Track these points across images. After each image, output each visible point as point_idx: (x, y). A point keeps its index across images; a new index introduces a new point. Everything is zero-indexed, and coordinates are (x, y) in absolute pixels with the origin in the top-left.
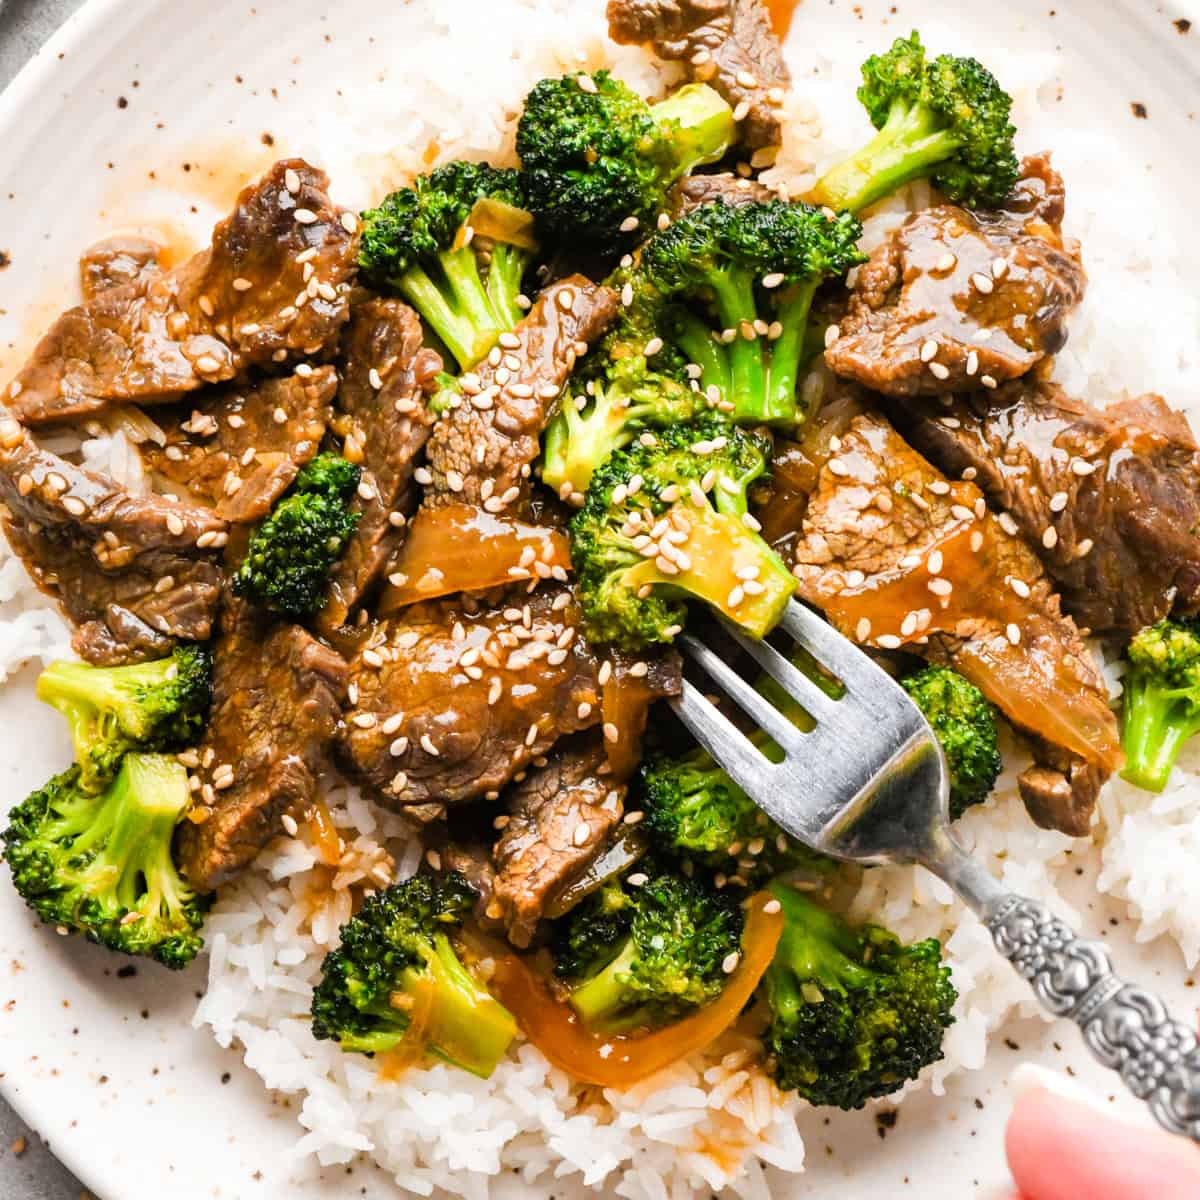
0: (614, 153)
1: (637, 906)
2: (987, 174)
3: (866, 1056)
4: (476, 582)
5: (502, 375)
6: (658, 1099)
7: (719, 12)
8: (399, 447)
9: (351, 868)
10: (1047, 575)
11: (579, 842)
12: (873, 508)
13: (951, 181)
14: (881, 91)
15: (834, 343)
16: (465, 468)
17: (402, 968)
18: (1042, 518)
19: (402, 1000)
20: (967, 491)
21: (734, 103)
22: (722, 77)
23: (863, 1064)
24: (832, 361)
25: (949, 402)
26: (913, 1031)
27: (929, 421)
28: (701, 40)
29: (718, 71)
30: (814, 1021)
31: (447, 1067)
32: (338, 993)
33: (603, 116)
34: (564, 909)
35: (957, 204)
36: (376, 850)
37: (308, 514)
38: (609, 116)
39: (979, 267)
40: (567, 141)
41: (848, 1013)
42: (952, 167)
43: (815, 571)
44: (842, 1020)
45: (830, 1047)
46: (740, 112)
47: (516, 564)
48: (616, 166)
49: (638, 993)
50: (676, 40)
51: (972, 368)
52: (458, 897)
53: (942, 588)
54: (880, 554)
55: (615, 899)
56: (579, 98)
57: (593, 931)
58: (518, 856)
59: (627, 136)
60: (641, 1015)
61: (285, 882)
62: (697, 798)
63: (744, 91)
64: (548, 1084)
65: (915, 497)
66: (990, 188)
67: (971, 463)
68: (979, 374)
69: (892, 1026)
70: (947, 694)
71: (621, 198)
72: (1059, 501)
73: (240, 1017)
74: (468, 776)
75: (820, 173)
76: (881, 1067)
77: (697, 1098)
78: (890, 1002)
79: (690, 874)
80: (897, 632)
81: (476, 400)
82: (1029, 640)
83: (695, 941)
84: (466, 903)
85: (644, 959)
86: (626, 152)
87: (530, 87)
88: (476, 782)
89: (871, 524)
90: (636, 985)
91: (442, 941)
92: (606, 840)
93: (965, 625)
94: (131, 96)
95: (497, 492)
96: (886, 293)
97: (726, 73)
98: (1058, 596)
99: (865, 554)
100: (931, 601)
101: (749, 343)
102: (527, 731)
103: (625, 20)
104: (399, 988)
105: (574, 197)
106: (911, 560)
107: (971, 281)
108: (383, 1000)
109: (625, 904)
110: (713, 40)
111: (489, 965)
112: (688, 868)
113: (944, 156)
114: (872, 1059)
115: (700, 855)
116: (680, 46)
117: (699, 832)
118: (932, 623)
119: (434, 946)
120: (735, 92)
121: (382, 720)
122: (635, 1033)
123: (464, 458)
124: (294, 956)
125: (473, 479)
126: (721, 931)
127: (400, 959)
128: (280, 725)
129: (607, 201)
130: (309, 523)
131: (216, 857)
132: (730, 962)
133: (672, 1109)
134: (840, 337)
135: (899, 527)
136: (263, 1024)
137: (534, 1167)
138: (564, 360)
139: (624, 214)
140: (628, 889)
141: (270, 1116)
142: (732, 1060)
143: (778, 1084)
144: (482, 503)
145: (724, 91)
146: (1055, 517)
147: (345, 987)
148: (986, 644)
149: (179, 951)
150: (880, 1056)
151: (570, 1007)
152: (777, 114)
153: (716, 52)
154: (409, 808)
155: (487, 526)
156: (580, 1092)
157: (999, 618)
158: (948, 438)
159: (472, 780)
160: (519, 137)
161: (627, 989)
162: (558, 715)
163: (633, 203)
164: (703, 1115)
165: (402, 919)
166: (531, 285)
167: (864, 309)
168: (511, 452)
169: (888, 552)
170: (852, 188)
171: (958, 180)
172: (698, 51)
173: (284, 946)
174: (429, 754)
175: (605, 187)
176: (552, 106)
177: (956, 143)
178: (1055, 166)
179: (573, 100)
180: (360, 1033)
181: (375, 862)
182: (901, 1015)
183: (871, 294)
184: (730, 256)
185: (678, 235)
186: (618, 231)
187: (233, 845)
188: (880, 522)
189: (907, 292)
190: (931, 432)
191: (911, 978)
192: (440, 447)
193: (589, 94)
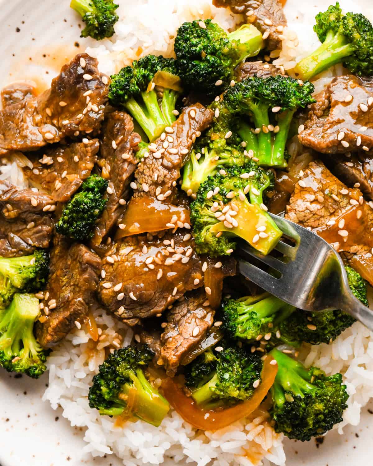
0: (213, 54)
1: (219, 360)
2: (366, 62)
3: (311, 422)
4: (153, 229)
5: (166, 144)
6: (227, 436)
8: (123, 173)
9: (104, 341)
11: (195, 334)
12: (316, 201)
13: (351, 65)
14: (323, 27)
15: (302, 132)
16: (150, 182)
17: (123, 384)
19: (124, 396)
20: (356, 193)
21: (263, 32)
22: (258, 21)
23: (310, 426)
24: (301, 140)
25: (349, 156)
26: (330, 412)
27: (340, 163)
28: (250, 6)
29: (257, 18)
30: (290, 408)
32: (98, 392)
33: (208, 38)
34: (189, 362)
35: (354, 74)
36: (114, 334)
37: (86, 200)
38: (211, 38)
39: (362, 100)
40: (194, 48)
41: (304, 406)
42: (351, 59)
44: (301, 409)
45: (296, 419)
46: (265, 36)
47: (169, 222)
48: (213, 59)
49: (219, 396)
50: (240, 6)
51: (359, 143)
52: (146, 355)
53: (344, 233)
54: (319, 220)
55: (210, 357)
56: (199, 31)
57: (201, 369)
58: (170, 340)
59: (218, 47)
60: (220, 403)
61: (79, 345)
62: (244, 316)
63: (267, 27)
64: (183, 427)
65: (334, 196)
66: (367, 68)
67: (358, 181)
68: (362, 145)
69: (322, 410)
71: (215, 72)
73: (62, 397)
74: (148, 308)
75: (298, 60)
76: (317, 426)
77: (243, 436)
78: (320, 400)
79: (240, 347)
81: (154, 155)
83: (242, 376)
84: (149, 358)
85: (221, 382)
86: (217, 53)
87: (180, 25)
88: (152, 310)
89: (315, 207)
90: (218, 392)
91: (140, 372)
92: (206, 333)
93: (354, 248)
94: (21, 27)
95: (162, 192)
96: (324, 111)
97: (260, 19)
99: (312, 220)
100: (340, 239)
101: (265, 134)
102: (173, 289)
104: (122, 391)
105: (196, 71)
106: (331, 222)
107: (359, 107)
108: (116, 396)
109: (214, 359)
110: (255, 6)
111: (159, 381)
112: (240, 344)
113: (349, 54)
114: (313, 423)
115: (245, 340)
116: (240, 8)
117: (245, 331)
118: (340, 248)
119: (136, 375)
120: (263, 27)
121: (114, 285)
122: (218, 409)
123: (149, 178)
124: (82, 375)
125: (153, 187)
126: (252, 371)
127: (123, 381)
128: (74, 285)
129: (210, 73)
130: (86, 204)
131: (49, 337)
132: (256, 383)
133: (233, 440)
134: (305, 129)
135: (326, 208)
136: (71, 399)
137: (178, 458)
138: (191, 138)
139: (217, 79)
140: (215, 353)
141: (74, 434)
142: (257, 420)
143: (275, 430)
144: (156, 197)
145: (259, 27)
147: (101, 390)
148: (363, 256)
149: (36, 372)
150: (316, 422)
151: (192, 398)
152: (281, 37)
153: (256, 11)
154: (125, 321)
155: (158, 206)
157: (368, 245)
158: (349, 171)
159: (150, 310)
160: (175, 45)
161: (214, 393)
162: (186, 283)
163: (220, 75)
164: (245, 443)
165: (123, 364)
166: (179, 106)
167: (315, 117)
168: (168, 176)
169: (322, 219)
170: (309, 67)
171: (354, 64)
172: (249, 10)
173: (77, 371)
174: (133, 300)
175: (209, 67)
176: (188, 33)
177: (353, 49)
179: (197, 32)
180: (107, 408)
181: (114, 339)
182: (325, 405)
183: (318, 111)
184: (259, 99)
185: (238, 89)
186: (214, 85)
187: (55, 333)
188: (318, 207)
189: (332, 111)
190: (341, 168)
191: (330, 390)
192: (140, 173)
193: (203, 29)
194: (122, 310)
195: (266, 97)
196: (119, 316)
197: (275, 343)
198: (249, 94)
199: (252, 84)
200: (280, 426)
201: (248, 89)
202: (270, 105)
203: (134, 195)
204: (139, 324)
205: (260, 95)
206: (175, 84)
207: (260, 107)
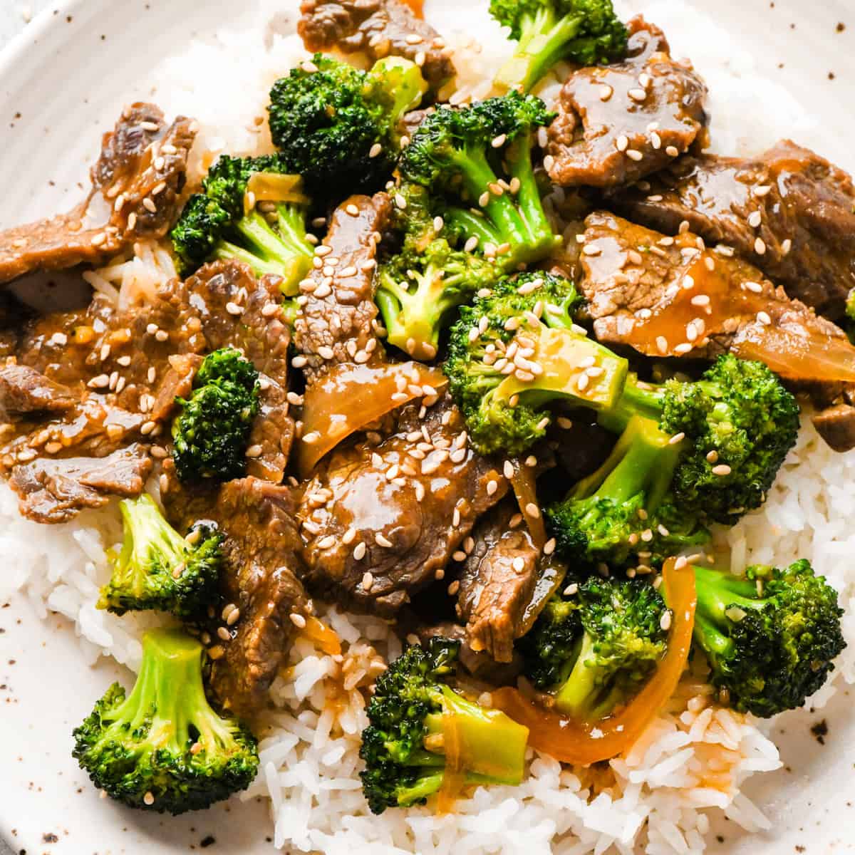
0: (346, 104)
1: (580, 607)
2: (606, 33)
3: (794, 651)
4: (372, 414)
5: (328, 271)
6: (653, 752)
7: (375, 9)
8: (278, 339)
9: (353, 669)
10: (766, 276)
11: (519, 569)
12: (629, 265)
13: (585, 51)
14: (509, 16)
16: (330, 340)
17: (425, 715)
18: (749, 236)
19: (434, 740)
20: (685, 237)
21: (412, 57)
22: (395, 45)
23: (795, 658)
25: (648, 186)
26: (820, 623)
27: (641, 203)
28: (370, 29)
29: (391, 42)
30: (745, 635)
31: (486, 787)
32: (382, 759)
33: (329, 81)
34: (528, 627)
35: (594, 65)
36: (367, 650)
38: (333, 79)
39: (630, 86)
40: (310, 109)
41: (767, 620)
42: (581, 42)
43: (610, 319)
44: (766, 627)
45: (765, 652)
46: (420, 59)
47: (395, 391)
49: (607, 667)
50: (353, 34)
51: (657, 144)
52: (446, 651)
53: (701, 300)
54: (649, 292)
55: (561, 609)
56: (307, 80)
57: (556, 639)
58: (476, 602)
59: (351, 88)
60: (615, 693)
61: (306, 705)
62: (589, 515)
63: (414, 46)
64: (563, 787)
65: (653, 248)
66: (613, 44)
67: (682, 219)
68: (663, 148)
69: (803, 623)
70: (741, 369)
71: (362, 134)
72: (755, 219)
73: (310, 827)
74: (418, 561)
76: (807, 658)
77: (683, 738)
78: (791, 609)
79: (608, 573)
80: (686, 340)
81: (318, 293)
82: (776, 320)
83: (636, 610)
84: (453, 652)
85: (602, 639)
86: (355, 98)
87: (269, 87)
88: (426, 564)
89: (632, 276)
90: (604, 661)
91: (446, 688)
92: (538, 567)
93: (729, 324)
95: (360, 346)
96: (573, 132)
97: (397, 41)
98: (781, 287)
99: (639, 295)
100: (698, 312)
103: (314, 32)
104: (428, 731)
105: (329, 144)
106: (673, 289)
107: (630, 96)
108: (420, 749)
109: (570, 610)
110: (380, 26)
111: (486, 697)
112: (604, 568)
113: (572, 34)
114: (799, 653)
115: (614, 549)
116: (356, 38)
117: (603, 535)
118: (707, 326)
119: (441, 691)
120: (409, 49)
121: (340, 538)
122: (616, 710)
123: (326, 333)
124: (336, 752)
125: (339, 345)
126: (648, 603)
129: (353, 137)
132: (665, 622)
134: (555, 162)
135: (654, 273)
136: (328, 831)
138: (368, 245)
139: (369, 144)
140: (566, 598)
142: (695, 703)
143: (736, 709)
144: (353, 360)
145: (400, 52)
146: (757, 232)
147: (386, 750)
148: (750, 333)
151: (560, 711)
152: (444, 51)
153: (384, 32)
154: (381, 599)
156: (589, 785)
157: (748, 312)
158: (660, 208)
159: (422, 563)
160: (272, 128)
161: (598, 670)
163: (372, 134)
164: (691, 751)
165: (410, 678)
167: (562, 147)
168: (358, 315)
169: (653, 291)
171: (588, 48)
172: (370, 38)
173: (324, 751)
174: (386, 548)
175: (348, 127)
176: (288, 93)
177: (577, 20)
178: (648, 20)
179: (303, 82)
180: (410, 785)
181: (369, 659)
182: (805, 615)
183: (562, 136)
184: (461, 138)
185: (418, 139)
186: (369, 159)
187: (261, 655)
188: (638, 272)
189: (587, 121)
190: (644, 211)
191: (799, 588)
192: (305, 337)
193: (312, 74)
194: (368, 578)
195: (473, 128)
196: (367, 594)
197: (666, 549)
198: (442, 134)
199: (439, 118)
200: (741, 689)
201: (436, 129)
202: (485, 138)
203: (309, 380)
204: (408, 601)
205: (460, 130)
206: (293, 190)
207: (468, 154)
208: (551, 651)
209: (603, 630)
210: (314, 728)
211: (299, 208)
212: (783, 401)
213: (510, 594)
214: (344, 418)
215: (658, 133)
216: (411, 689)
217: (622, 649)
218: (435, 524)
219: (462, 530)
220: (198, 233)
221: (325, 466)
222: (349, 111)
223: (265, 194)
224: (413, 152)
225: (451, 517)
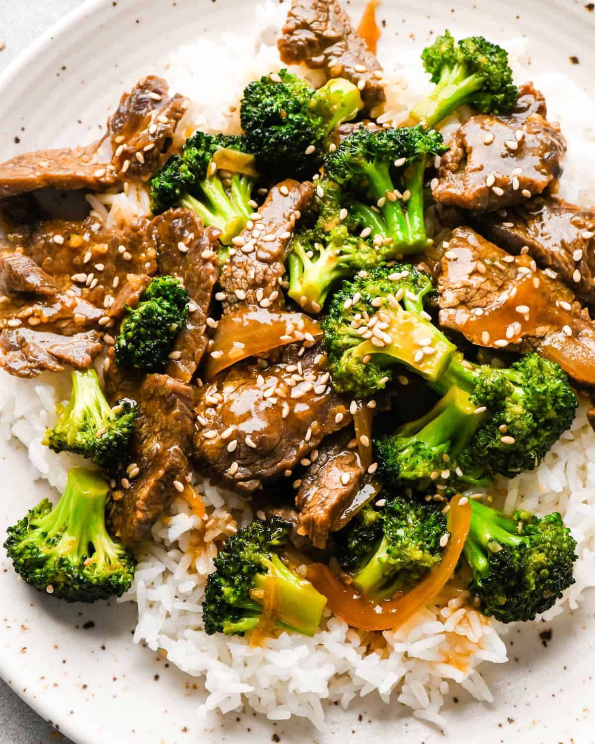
0: (296, 111)
1: (384, 518)
2: (502, 93)
3: (532, 581)
4: (263, 347)
5: (256, 233)
6: (416, 632)
7: (338, 39)
8: (208, 277)
9: (213, 528)
10: (577, 299)
11: (345, 482)
12: (476, 272)
13: (483, 102)
14: (434, 63)
15: (437, 188)
16: (245, 286)
17: (254, 574)
18: (570, 266)
19: (257, 593)
20: (524, 259)
21: (355, 82)
22: (347, 70)
23: (532, 586)
24: (438, 196)
25: (505, 214)
26: (557, 563)
27: (497, 227)
28: (331, 54)
29: (343, 67)
30: (499, 563)
31: (289, 634)
32: (218, 598)
33: (286, 92)
34: (342, 525)
35: (488, 114)
36: (226, 515)
37: (160, 309)
38: (290, 91)
39: (508, 137)
40: (268, 109)
41: (517, 555)
42: (481, 95)
43: (452, 311)
44: (515, 560)
45: (510, 579)
46: (361, 85)
47: (284, 334)
48: (298, 117)
49: (394, 566)
50: (318, 55)
51: (516, 186)
52: (281, 530)
53: (523, 309)
54: (486, 296)
55: (371, 516)
56: (272, 87)
57: (361, 536)
58: (309, 499)
59: (302, 100)
60: (397, 585)
61: (176, 545)
62: (407, 451)
63: (359, 74)
64: (347, 641)
65: (497, 263)
66: (505, 102)
67: (524, 244)
68: (520, 190)
69: (544, 562)
70: (540, 366)
71: (303, 135)
72: (577, 255)
73: (160, 633)
74: (273, 461)
76: (542, 587)
77: (439, 627)
78: (538, 549)
79: (410, 496)
80: (504, 337)
81: (243, 249)
82: (576, 334)
83: (423, 529)
85: (394, 545)
86: (303, 109)
87: (245, 85)
88: (279, 464)
89: (476, 281)
90: (392, 561)
91: (275, 557)
92: (360, 482)
93: (540, 330)
94: (21, 136)
95: (266, 296)
96: (459, 163)
97: (348, 67)
98: (586, 309)
99: (478, 297)
100: (519, 317)
103: (288, 49)
104: (254, 586)
105: (276, 138)
106: (504, 297)
107: (506, 145)
108: (246, 596)
109: (377, 518)
110: (339, 53)
111: (303, 568)
112: (409, 493)
113: (477, 88)
114: (536, 583)
115: (417, 481)
116: (319, 59)
117: (412, 468)
118: (523, 330)
119: (270, 559)
120: (356, 75)
121: (220, 433)
122: (395, 596)
123: (243, 280)
124: (188, 584)
125: (250, 291)
126: (434, 525)
127: (253, 568)
129: (296, 137)
130: (160, 315)
132: (444, 541)
133: (425, 636)
134: (439, 184)
135: (492, 281)
136: (174, 637)
137: (347, 698)
138: (289, 220)
139: (307, 144)
140: (377, 509)
141: (186, 695)
142: (454, 603)
143: (483, 613)
144: (259, 304)
145: (349, 77)
146: (577, 265)
147: (221, 593)
148: (555, 340)
150: (541, 581)
151: (355, 588)
152: (380, 83)
153: (341, 58)
154: (241, 483)
156: (367, 644)
157: (557, 325)
158: (510, 233)
159: (276, 463)
160: (242, 116)
161: (388, 565)
162: (322, 422)
163: (310, 137)
164: (443, 637)
165: (250, 545)
167: (448, 172)
168: (270, 272)
169: (489, 295)
170: (428, 111)
171: (486, 101)
172: (330, 61)
173: (181, 581)
174: (251, 448)
175: (293, 129)
176: (257, 94)
177: (482, 78)
178: (536, 87)
179: (269, 88)
180: (234, 620)
181: (227, 522)
182: (547, 556)
183: (451, 164)
184: (373, 154)
185: (342, 149)
186: (304, 155)
187: (147, 506)
188: (481, 279)
189: (470, 157)
190: (499, 232)
191: (548, 535)
192: (228, 279)
193: (277, 83)
194: (235, 466)
195: (383, 149)
196: (231, 478)
197: (459, 486)
198: (359, 149)
199: (360, 136)
200: (489, 600)
201: (355, 144)
202: (390, 158)
203: (225, 311)
204: (261, 488)
205: (373, 149)
206: (247, 165)
207: (376, 167)
208: (357, 546)
209: (396, 538)
210: (178, 562)
211: (249, 179)
212: (565, 398)
213: (333, 500)
214: (242, 345)
215: (519, 178)
216: (249, 553)
217: (407, 556)
218: (292, 436)
219: (311, 444)
220: (170, 186)
221: (224, 376)
222: (295, 117)
223: (225, 165)
224: (336, 157)
225: (305, 433)
